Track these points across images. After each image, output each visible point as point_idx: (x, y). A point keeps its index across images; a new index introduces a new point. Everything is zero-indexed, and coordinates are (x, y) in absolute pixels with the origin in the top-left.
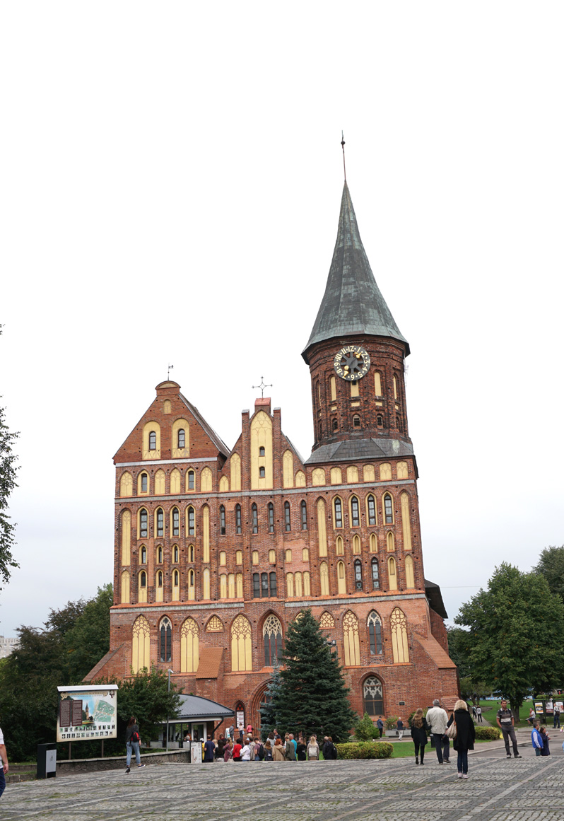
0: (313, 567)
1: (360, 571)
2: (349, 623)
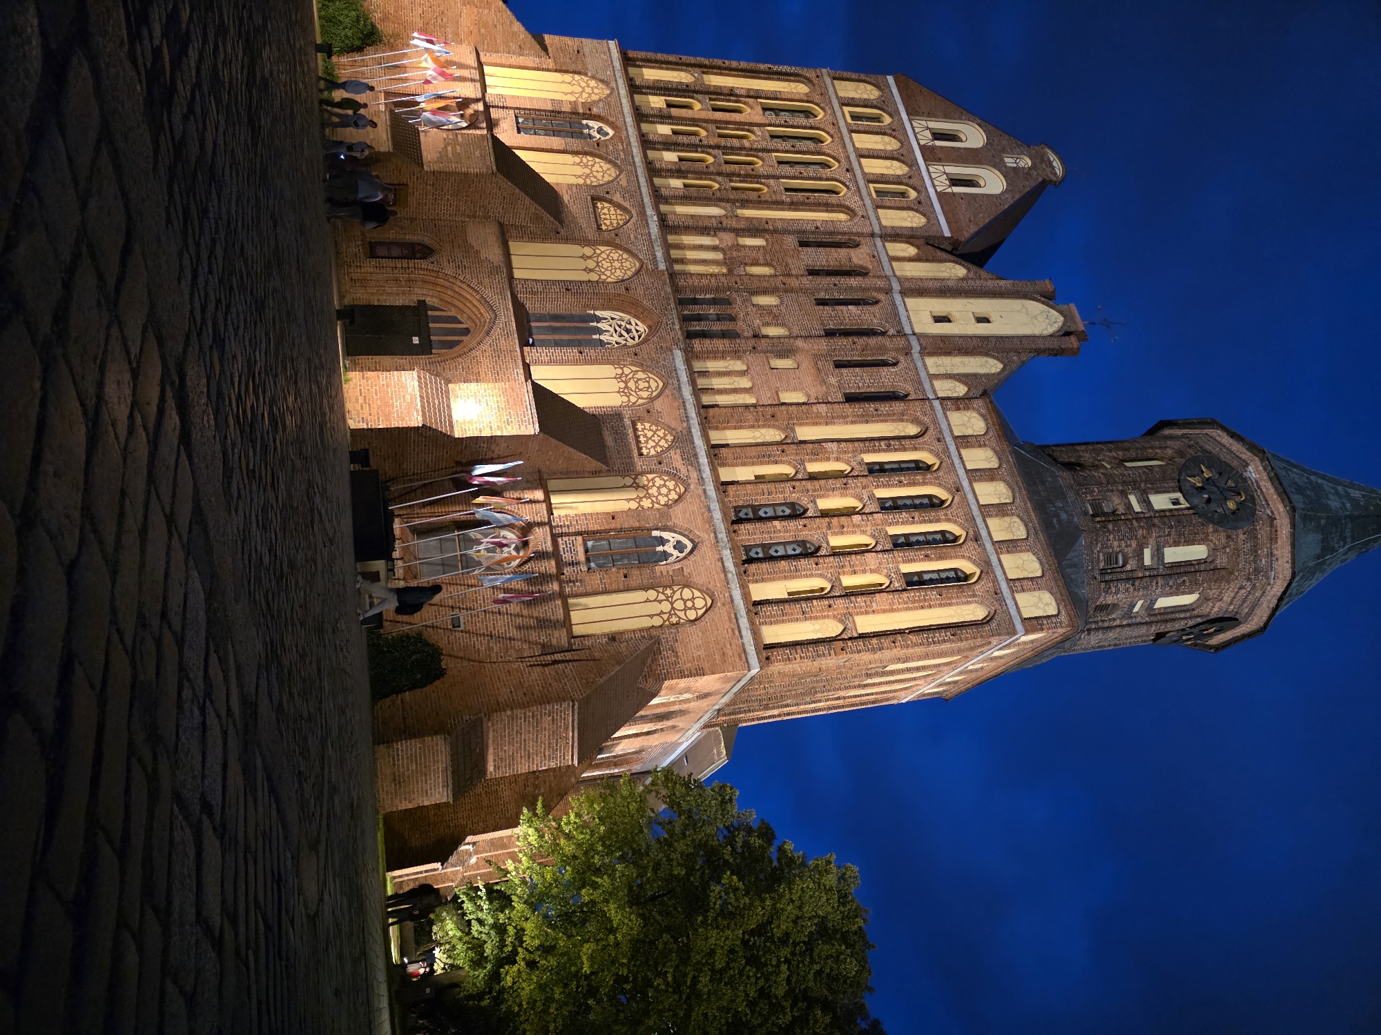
0: (770, 411)
1: (781, 513)
2: (655, 489)
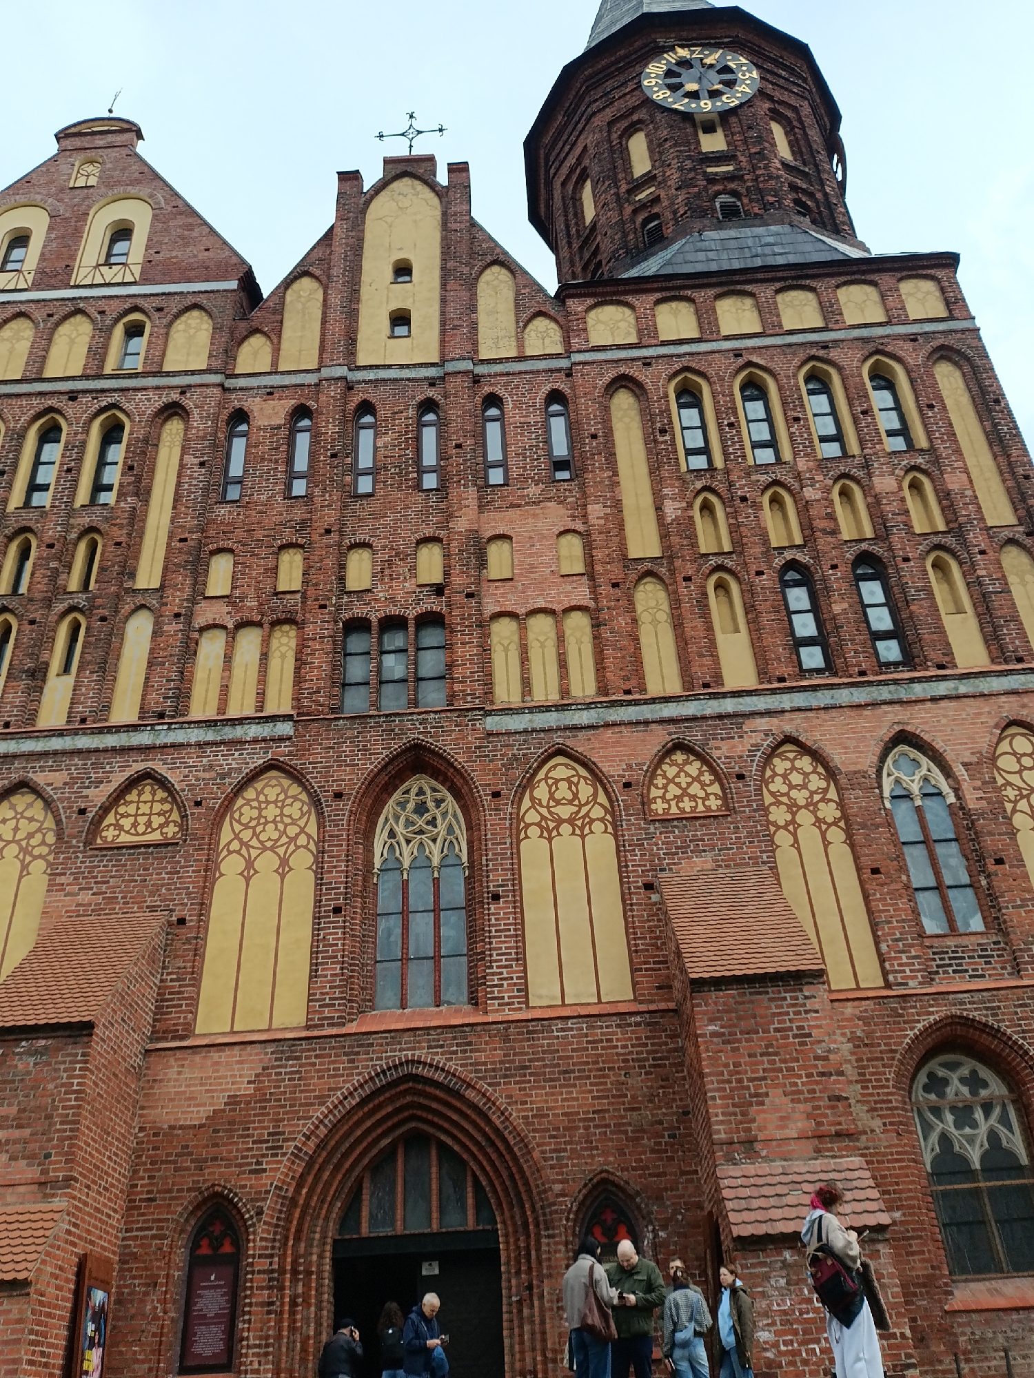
0: (605, 589)
1: (806, 605)
2: (794, 793)
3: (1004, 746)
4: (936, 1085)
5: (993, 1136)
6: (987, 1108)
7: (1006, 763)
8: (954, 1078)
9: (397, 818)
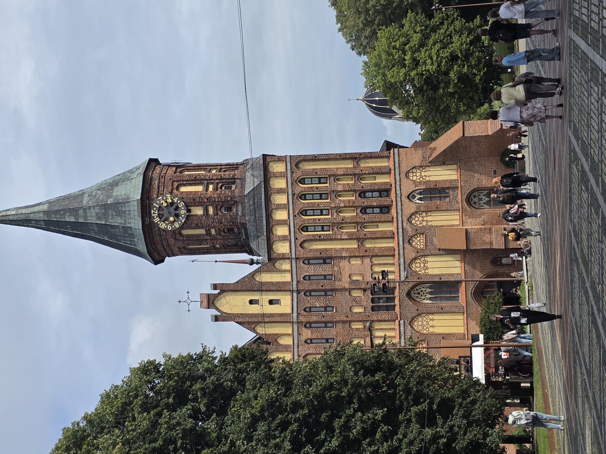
0: (367, 254)
3: (411, 178)
4: (475, 203)
5: (484, 195)
6: (480, 195)
7: (415, 178)
8: (474, 200)
9: (421, 298)
